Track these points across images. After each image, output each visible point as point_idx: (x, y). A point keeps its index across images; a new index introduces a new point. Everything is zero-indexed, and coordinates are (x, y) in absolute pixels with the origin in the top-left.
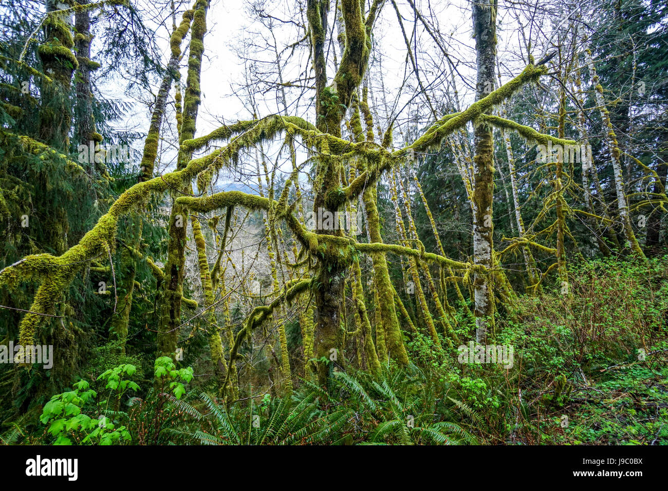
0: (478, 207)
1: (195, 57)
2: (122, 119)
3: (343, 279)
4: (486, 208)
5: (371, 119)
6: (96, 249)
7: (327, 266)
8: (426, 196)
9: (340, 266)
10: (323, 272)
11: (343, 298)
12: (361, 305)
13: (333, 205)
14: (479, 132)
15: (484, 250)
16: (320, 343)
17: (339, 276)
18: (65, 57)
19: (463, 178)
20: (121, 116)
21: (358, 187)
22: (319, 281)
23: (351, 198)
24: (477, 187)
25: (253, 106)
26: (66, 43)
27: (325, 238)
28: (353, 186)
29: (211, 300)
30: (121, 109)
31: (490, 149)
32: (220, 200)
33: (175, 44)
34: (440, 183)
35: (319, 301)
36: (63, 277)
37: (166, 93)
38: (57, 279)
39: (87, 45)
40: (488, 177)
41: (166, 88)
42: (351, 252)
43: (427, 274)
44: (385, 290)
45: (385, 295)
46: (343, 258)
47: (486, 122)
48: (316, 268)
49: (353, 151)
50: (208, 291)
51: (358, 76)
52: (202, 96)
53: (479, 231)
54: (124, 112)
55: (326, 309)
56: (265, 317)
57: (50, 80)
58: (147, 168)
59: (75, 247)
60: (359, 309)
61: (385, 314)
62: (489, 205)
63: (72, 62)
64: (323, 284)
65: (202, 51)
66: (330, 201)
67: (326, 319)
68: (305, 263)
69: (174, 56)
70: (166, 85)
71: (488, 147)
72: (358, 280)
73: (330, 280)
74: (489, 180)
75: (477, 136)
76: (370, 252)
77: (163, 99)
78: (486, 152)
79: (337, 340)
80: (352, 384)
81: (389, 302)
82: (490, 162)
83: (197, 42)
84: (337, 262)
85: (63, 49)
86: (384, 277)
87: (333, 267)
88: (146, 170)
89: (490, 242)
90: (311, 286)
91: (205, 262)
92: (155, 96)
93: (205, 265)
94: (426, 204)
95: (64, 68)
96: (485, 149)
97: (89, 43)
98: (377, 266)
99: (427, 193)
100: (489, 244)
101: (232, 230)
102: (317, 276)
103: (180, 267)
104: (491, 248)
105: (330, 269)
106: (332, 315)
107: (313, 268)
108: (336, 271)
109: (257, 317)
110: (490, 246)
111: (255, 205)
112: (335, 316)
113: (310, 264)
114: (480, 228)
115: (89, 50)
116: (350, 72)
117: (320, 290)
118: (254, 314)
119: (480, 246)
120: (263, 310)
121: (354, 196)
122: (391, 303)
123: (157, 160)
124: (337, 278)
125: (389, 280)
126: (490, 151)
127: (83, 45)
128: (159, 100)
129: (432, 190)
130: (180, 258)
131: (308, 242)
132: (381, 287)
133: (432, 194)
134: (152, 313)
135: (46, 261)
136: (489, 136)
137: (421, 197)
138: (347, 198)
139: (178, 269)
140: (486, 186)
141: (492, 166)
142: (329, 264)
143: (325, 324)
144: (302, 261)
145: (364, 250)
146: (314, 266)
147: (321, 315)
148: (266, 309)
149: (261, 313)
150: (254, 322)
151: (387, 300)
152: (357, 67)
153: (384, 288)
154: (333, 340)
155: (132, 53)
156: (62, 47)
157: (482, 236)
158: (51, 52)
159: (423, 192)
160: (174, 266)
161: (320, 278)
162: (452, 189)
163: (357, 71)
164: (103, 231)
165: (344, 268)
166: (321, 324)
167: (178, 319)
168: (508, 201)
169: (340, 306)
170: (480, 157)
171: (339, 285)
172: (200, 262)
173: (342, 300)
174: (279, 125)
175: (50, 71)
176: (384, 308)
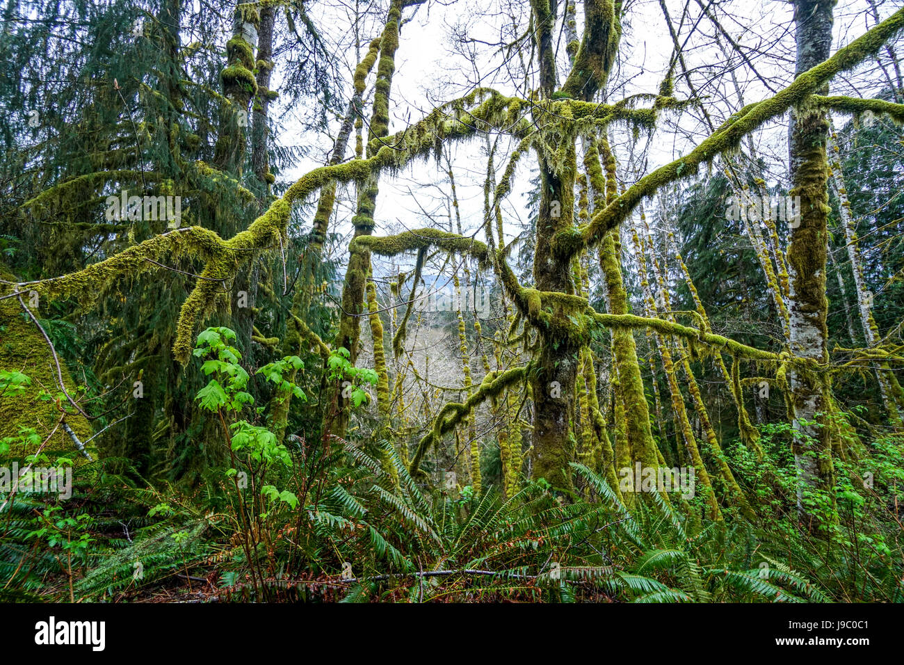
0: (798, 271)
1: (383, 78)
2: (296, 167)
3: (575, 364)
4: (813, 271)
5: (613, 162)
6: (266, 238)
7: (553, 341)
8: (696, 283)
9: (571, 343)
10: (545, 353)
11: (574, 394)
12: (598, 417)
13: (563, 253)
14: (800, 150)
15: (809, 341)
16: (537, 458)
17: (571, 359)
18: (245, 80)
19: (760, 254)
20: (296, 164)
21: (601, 226)
22: (539, 365)
23: (591, 243)
24: (797, 238)
25: (448, 162)
26: (248, 65)
27: (551, 297)
28: (594, 225)
29: (387, 405)
30: (296, 155)
31: (822, 175)
32: (410, 239)
33: (360, 77)
34: (720, 266)
35: (538, 395)
36: (228, 265)
37: (346, 136)
38: (221, 265)
39: (267, 73)
40: (818, 221)
41: (347, 130)
42: (588, 324)
43: (697, 400)
44: (636, 401)
45: (635, 408)
46: (576, 333)
47: (823, 109)
48: (534, 350)
49: (611, 115)
50: (384, 394)
51: (602, 72)
52: (390, 124)
53: (801, 311)
54: (300, 158)
55: (548, 410)
56: (458, 419)
57: (229, 102)
58: (321, 225)
59: (243, 232)
60: (596, 422)
61: (634, 436)
62: (820, 267)
63: (252, 85)
64: (545, 371)
65: (392, 70)
66: (559, 248)
67: (547, 424)
68: (519, 340)
69: (357, 92)
70: (348, 126)
71: (818, 171)
72: (591, 389)
73: (556, 364)
74: (820, 227)
75: (795, 157)
76: (617, 328)
77: (342, 143)
78: (813, 180)
79: (562, 457)
80: (600, 485)
81: (642, 419)
82: (820, 197)
83: (388, 59)
84: (567, 337)
85: (244, 70)
86: (634, 381)
87: (561, 343)
88: (319, 227)
89: (821, 329)
90: (527, 375)
91: (381, 355)
92: (334, 140)
93: (380, 360)
94: (695, 295)
95: (243, 92)
96: (810, 176)
97: (270, 71)
98: (623, 363)
99: (697, 280)
100: (819, 332)
101: (423, 281)
102: (536, 359)
103: (354, 340)
104: (824, 338)
105: (556, 346)
106: (557, 418)
107: (531, 349)
108: (565, 350)
109: (449, 418)
110: (822, 336)
111: (456, 247)
112: (561, 419)
113: (526, 343)
114: (802, 305)
115: (269, 79)
116: (590, 67)
117: (540, 379)
118: (444, 413)
119: (801, 336)
120: (458, 408)
121: (595, 239)
122: (645, 420)
123: (333, 216)
124: (566, 362)
125: (642, 385)
126: (820, 178)
127: (264, 73)
128: (338, 144)
129: (704, 276)
130: (354, 328)
131: (527, 302)
132: (628, 396)
133: (705, 281)
134: (316, 407)
135: (212, 239)
136: (819, 155)
137: (686, 285)
138: (585, 242)
139: (351, 342)
140: (813, 236)
141: (824, 202)
142: (555, 340)
143: (546, 430)
144: (517, 336)
145: (608, 323)
146: (532, 346)
147: (541, 417)
148: (461, 407)
149: (455, 413)
150: (444, 425)
151: (639, 416)
152: (601, 60)
153: (634, 396)
154: (557, 455)
155: (312, 89)
156: (243, 68)
157: (807, 319)
158: (233, 75)
159: (691, 277)
160: (347, 338)
161: (541, 362)
162: (739, 274)
163: (600, 64)
164: (275, 217)
165: (577, 348)
166: (540, 431)
167: (347, 408)
168: (843, 291)
169: (569, 405)
170: (802, 190)
171: (569, 373)
172: (376, 355)
173: (572, 396)
174: (498, 103)
175: (230, 96)
176: (632, 428)
